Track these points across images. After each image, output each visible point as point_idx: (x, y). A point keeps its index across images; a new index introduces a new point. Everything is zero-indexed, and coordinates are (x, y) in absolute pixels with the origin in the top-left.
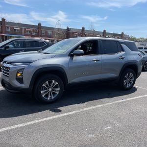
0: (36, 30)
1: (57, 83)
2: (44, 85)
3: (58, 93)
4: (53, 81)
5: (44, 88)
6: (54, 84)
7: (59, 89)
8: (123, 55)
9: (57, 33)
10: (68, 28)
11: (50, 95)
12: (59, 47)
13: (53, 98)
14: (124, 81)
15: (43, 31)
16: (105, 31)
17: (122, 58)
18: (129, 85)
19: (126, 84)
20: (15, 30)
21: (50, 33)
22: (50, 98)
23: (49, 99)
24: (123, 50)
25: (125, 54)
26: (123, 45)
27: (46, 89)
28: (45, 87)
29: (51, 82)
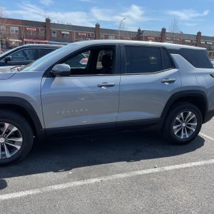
0: (92, 35)
1: (16, 129)
3: (19, 147)
13: (9, 155)
14: (174, 127)
15: (102, 35)
16: (199, 33)
18: (185, 136)
20: (63, 34)
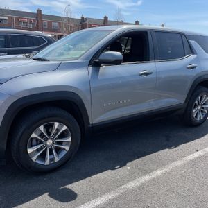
0: (34, 21)
1: (65, 128)
2: (34, 135)
3: (67, 148)
4: (57, 124)
5: (34, 142)
6: (58, 130)
7: (70, 139)
8: (194, 61)
9: (66, 25)
10: (83, 18)
11: (51, 153)
12: (70, 46)
13: (57, 159)
15: (45, 22)
17: (193, 68)
19: (196, 116)
20: (1, 19)
21: (55, 24)
22: (51, 160)
23: (47, 162)
24: (192, 51)
25: (197, 60)
26: (193, 42)
27: (41, 142)
28: (37, 140)
29: (52, 126)
